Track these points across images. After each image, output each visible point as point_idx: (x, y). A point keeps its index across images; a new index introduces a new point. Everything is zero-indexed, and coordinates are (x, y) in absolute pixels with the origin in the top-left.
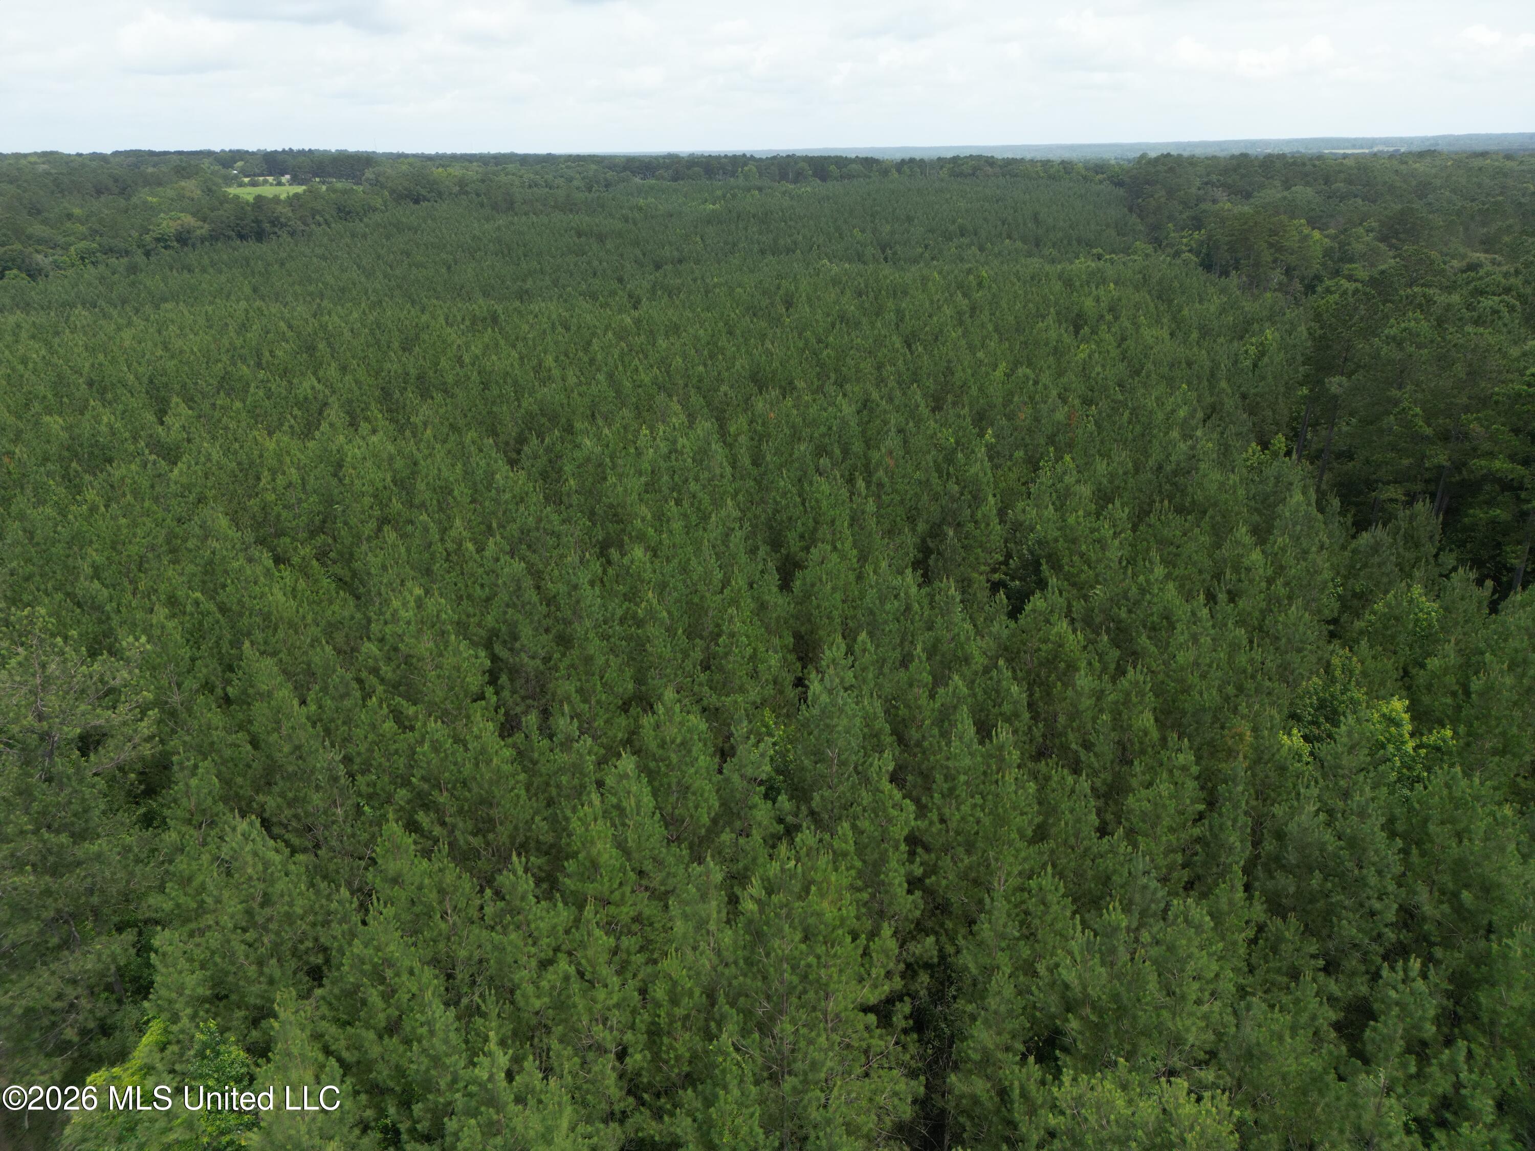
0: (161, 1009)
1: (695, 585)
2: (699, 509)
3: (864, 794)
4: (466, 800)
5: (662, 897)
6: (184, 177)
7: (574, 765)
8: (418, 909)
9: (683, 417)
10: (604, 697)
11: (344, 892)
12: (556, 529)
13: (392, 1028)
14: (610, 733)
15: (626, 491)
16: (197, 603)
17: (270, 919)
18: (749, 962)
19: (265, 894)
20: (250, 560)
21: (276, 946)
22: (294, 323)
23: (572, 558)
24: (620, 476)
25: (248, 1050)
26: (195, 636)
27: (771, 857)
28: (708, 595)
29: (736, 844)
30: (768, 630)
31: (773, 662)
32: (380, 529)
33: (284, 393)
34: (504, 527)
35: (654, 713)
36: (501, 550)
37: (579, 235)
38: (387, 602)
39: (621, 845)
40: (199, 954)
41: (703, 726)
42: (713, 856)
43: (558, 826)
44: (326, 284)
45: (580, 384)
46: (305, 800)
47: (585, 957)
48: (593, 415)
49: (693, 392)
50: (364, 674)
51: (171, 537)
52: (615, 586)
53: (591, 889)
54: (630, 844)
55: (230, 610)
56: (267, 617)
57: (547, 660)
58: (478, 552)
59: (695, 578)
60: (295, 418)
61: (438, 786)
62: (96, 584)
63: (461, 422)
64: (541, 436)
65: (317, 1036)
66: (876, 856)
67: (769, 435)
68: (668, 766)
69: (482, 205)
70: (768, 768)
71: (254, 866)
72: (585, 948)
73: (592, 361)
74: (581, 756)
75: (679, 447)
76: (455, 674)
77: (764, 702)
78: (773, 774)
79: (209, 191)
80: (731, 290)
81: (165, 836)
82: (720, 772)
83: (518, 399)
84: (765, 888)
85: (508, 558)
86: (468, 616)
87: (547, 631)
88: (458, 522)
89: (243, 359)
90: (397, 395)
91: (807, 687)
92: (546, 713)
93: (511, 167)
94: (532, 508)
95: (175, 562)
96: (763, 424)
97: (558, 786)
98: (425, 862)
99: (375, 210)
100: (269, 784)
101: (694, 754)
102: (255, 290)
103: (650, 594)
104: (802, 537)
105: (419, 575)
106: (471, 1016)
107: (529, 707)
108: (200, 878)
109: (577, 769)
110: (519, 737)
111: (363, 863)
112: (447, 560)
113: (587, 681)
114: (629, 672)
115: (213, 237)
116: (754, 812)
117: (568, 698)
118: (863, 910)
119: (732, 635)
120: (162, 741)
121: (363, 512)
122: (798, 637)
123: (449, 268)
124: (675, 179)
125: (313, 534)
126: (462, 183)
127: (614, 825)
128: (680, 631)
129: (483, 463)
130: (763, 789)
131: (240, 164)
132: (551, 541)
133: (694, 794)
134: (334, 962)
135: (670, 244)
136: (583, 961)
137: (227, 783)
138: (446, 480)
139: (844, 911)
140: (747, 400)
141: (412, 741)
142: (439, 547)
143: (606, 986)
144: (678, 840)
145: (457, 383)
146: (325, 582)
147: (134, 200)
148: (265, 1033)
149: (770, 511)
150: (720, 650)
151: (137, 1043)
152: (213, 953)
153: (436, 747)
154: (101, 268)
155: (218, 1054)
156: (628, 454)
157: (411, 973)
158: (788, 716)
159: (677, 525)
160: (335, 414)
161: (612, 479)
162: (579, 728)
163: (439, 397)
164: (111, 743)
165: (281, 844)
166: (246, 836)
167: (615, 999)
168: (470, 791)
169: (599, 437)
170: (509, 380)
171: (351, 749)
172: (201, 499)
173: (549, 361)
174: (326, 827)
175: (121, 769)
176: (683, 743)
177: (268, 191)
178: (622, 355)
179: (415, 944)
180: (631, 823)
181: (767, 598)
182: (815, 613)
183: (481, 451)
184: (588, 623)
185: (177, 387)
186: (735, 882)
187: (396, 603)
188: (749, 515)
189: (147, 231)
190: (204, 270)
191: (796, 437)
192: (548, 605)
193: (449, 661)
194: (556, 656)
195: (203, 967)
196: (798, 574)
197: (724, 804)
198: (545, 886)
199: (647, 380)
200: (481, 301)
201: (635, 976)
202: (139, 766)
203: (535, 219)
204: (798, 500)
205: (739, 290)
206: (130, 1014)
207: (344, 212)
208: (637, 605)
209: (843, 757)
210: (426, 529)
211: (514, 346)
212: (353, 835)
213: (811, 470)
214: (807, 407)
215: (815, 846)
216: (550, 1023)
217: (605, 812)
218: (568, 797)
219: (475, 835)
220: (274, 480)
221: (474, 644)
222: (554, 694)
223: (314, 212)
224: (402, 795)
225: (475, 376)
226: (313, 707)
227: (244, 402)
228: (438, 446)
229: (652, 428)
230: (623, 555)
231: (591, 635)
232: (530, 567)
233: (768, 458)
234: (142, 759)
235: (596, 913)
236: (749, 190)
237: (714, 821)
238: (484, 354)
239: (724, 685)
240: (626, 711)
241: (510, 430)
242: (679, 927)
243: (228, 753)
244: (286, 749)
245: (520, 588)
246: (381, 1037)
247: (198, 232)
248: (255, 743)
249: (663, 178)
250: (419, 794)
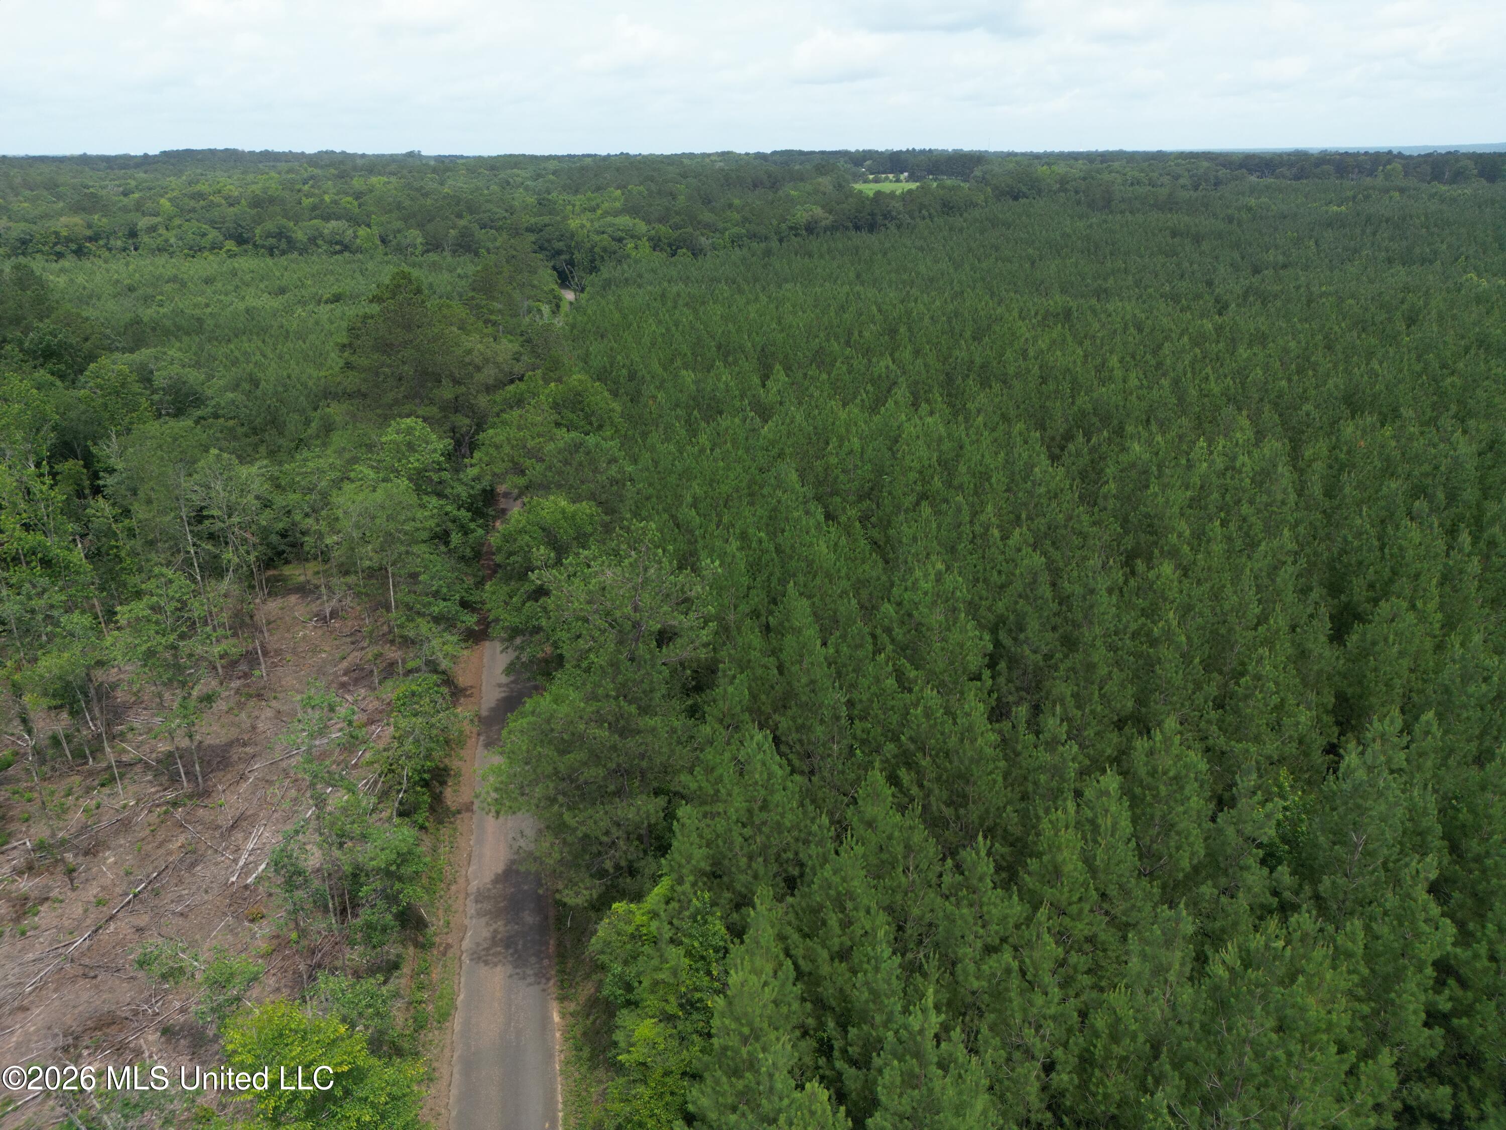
0: (672, 870)
1: (1225, 614)
2: (1247, 535)
3: (1389, 895)
4: (946, 770)
5: (1123, 928)
6: (822, 174)
7: (1055, 767)
8: (884, 856)
9: (1250, 434)
10: (1099, 708)
11: (825, 820)
12: (1085, 530)
13: (843, 955)
14: (1098, 746)
15: (1167, 501)
16: (760, 541)
17: (764, 823)
18: (1206, 1029)
19: (765, 800)
20: (807, 513)
21: (765, 847)
22: (884, 307)
23: (1095, 562)
24: (1164, 487)
25: (728, 928)
26: (754, 568)
27: (1256, 928)
28: (1237, 628)
29: (1217, 901)
30: (1305, 683)
31: (1303, 719)
32: (918, 503)
33: (863, 369)
34: (1032, 519)
35: (1150, 738)
36: (1025, 541)
37: (1174, 234)
38: (911, 570)
39: (1088, 861)
40: (708, 834)
41: (1203, 766)
42: (1187, 906)
43: (1028, 821)
44: (917, 274)
45: (1141, 387)
46: (810, 729)
47: (1031, 957)
48: (1148, 421)
49: (1267, 407)
50: (879, 631)
51: (752, 482)
52: (1134, 598)
53: (1048, 893)
54: (1098, 863)
55: (783, 552)
56: (810, 564)
57: (1048, 657)
58: (1002, 539)
59: (1227, 607)
60: (867, 393)
61: (923, 749)
62: (693, 512)
63: (1013, 413)
64: (1088, 436)
65: (782, 937)
66: (1390, 969)
67: (1354, 466)
68: (1154, 797)
69: (1079, 203)
70: (1272, 832)
71: (761, 774)
72: (1032, 948)
73: (1159, 365)
74: (1064, 760)
75: (1238, 464)
76: (958, 650)
77: (1282, 760)
78: (1277, 840)
79: (839, 187)
80: (1341, 300)
81: (702, 728)
82: (1213, 819)
83: (1073, 397)
84: (1242, 960)
85: (1030, 550)
86: (981, 598)
87: (1054, 629)
88: (989, 508)
89: (837, 338)
90: (959, 381)
91: (1341, 757)
92: (1037, 709)
93: (1116, 165)
94: (1065, 505)
95: (752, 504)
96: (1349, 452)
97: (1036, 783)
98: (898, 817)
99: (975, 205)
100: (785, 707)
101: (1187, 792)
102: (858, 276)
103: (1171, 614)
104: (1371, 586)
105: (943, 551)
106: (912, 971)
107: (1021, 698)
108: (719, 771)
109: (1057, 771)
110: (1006, 725)
111: (846, 800)
112: (972, 542)
113: (1085, 688)
114: (1131, 690)
115: (833, 228)
116: (1245, 874)
117: (1062, 701)
118: (1360, 1024)
119: (1258, 677)
120: (714, 649)
121: (907, 486)
122: (1341, 698)
123: (1033, 263)
124: (1297, 178)
125: (861, 499)
126: (1063, 182)
127: (1084, 838)
128: (1197, 660)
129: (1025, 455)
130: (1261, 852)
131: (868, 163)
132: (1077, 541)
133: (1178, 833)
134: (807, 879)
135: (1277, 247)
136: (1027, 960)
137: (754, 697)
138: (987, 466)
139: (1334, 1016)
140: (1334, 423)
141: (908, 701)
142: (967, 529)
143: (1046, 994)
144: (1151, 876)
145: (1017, 375)
146: (863, 542)
147: (780, 193)
148: (743, 919)
149: (1335, 551)
150: (1241, 691)
151: (650, 890)
152: (718, 836)
153: (928, 713)
154: (745, 250)
155: (706, 922)
156: (1177, 465)
157: (868, 912)
158: (1309, 782)
159: (1217, 548)
160: (901, 393)
161: (1154, 488)
162: (1068, 733)
163: (997, 387)
164: (679, 641)
165: (784, 762)
166: (760, 746)
167: (1052, 1011)
168: (951, 762)
169: (1149, 443)
170: (1068, 378)
171: (855, 695)
172: (781, 455)
173: (1114, 361)
174: (822, 758)
175: (682, 664)
176: (1176, 778)
177: (887, 187)
178: (1192, 364)
179: (875, 887)
180: (1103, 843)
181: (1310, 646)
182: (1371, 676)
183: (1026, 442)
184: (1098, 630)
185: (781, 356)
186: (1209, 941)
187: (918, 573)
188: (1308, 550)
189: (785, 220)
190: (821, 256)
191: (1388, 470)
192: (1060, 604)
193: (955, 636)
194: (1058, 655)
195: (708, 846)
196: (1358, 627)
197: (1210, 854)
198: (1004, 875)
199: (1216, 390)
200: (1057, 297)
201: (1077, 995)
202: (695, 665)
203: (1130, 217)
204: (1376, 543)
205: (1351, 301)
206: (649, 865)
207: (948, 207)
208: (1153, 622)
209: (1370, 847)
210: (959, 510)
211: (1081, 344)
212: (843, 772)
213: (1401, 511)
214: (1411, 439)
215: (1313, 934)
216: (983, 1007)
217: (1078, 823)
218: (1042, 797)
219: (948, 806)
220: (840, 447)
221: (981, 626)
222: (1048, 693)
223: (922, 207)
224: (890, 748)
225: (1036, 370)
226: (831, 651)
227: (829, 374)
228: (986, 433)
229: (1210, 442)
230: (1150, 568)
231: (1098, 643)
232: (1050, 562)
233: (1347, 490)
234: (698, 660)
235: (1049, 918)
236: (1387, 191)
237: (1196, 869)
238: (1049, 349)
239: (1237, 729)
240: (1120, 729)
241: (1059, 425)
242: (1135, 963)
243: (759, 672)
244: (804, 680)
245: (1035, 582)
246: (832, 959)
247: (823, 223)
248: (781, 669)
249: (1284, 177)
250: (905, 752)
